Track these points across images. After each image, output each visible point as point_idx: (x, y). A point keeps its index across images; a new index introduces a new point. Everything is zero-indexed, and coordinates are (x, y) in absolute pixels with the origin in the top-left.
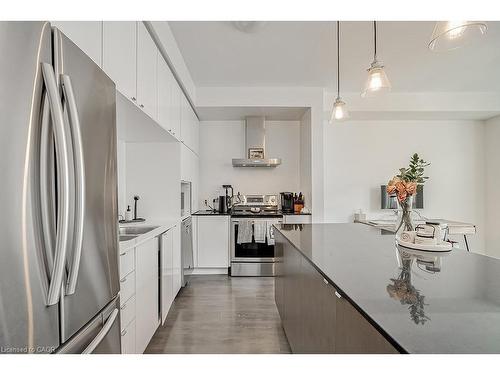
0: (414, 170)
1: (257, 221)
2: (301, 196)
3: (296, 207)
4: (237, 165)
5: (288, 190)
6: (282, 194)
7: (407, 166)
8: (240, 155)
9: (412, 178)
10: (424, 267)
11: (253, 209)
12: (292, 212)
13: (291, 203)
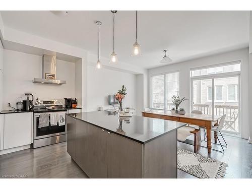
0: (123, 91)
1: (52, 114)
2: (75, 100)
3: (73, 105)
4: (36, 82)
5: (68, 97)
6: (66, 99)
7: (121, 89)
8: (39, 76)
9: (123, 93)
10: (126, 122)
11: (47, 108)
12: (71, 108)
13: (70, 103)
